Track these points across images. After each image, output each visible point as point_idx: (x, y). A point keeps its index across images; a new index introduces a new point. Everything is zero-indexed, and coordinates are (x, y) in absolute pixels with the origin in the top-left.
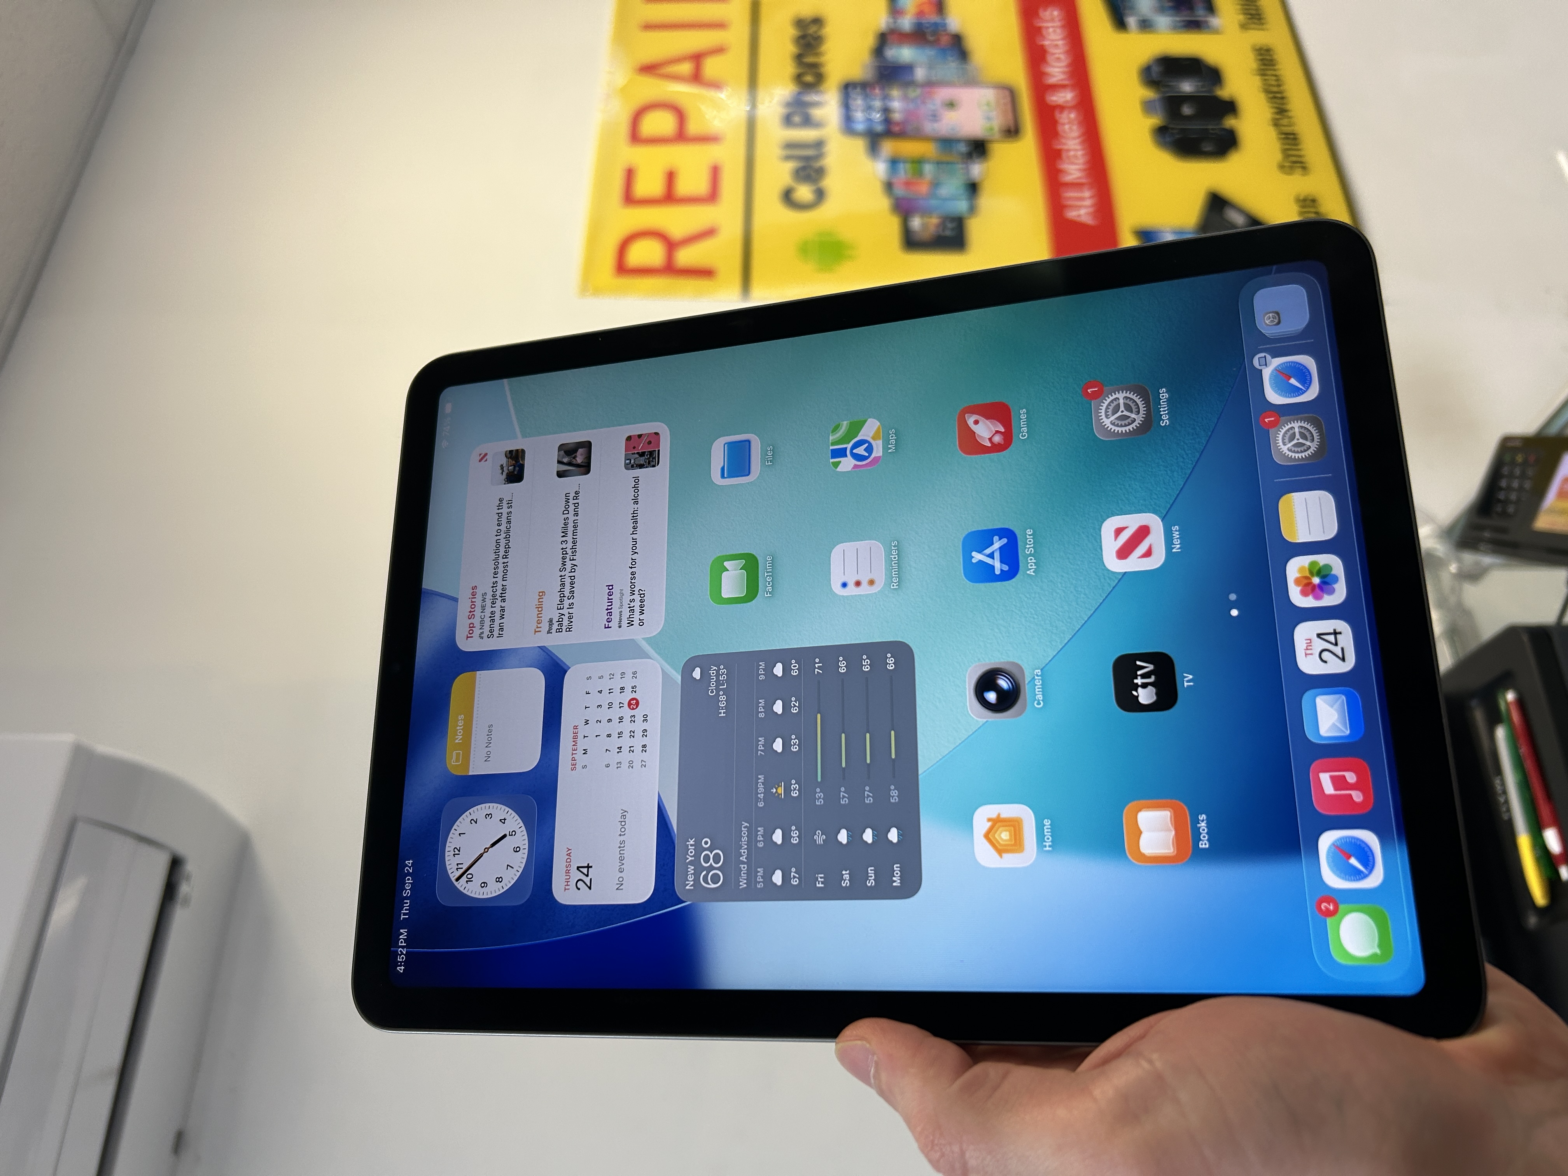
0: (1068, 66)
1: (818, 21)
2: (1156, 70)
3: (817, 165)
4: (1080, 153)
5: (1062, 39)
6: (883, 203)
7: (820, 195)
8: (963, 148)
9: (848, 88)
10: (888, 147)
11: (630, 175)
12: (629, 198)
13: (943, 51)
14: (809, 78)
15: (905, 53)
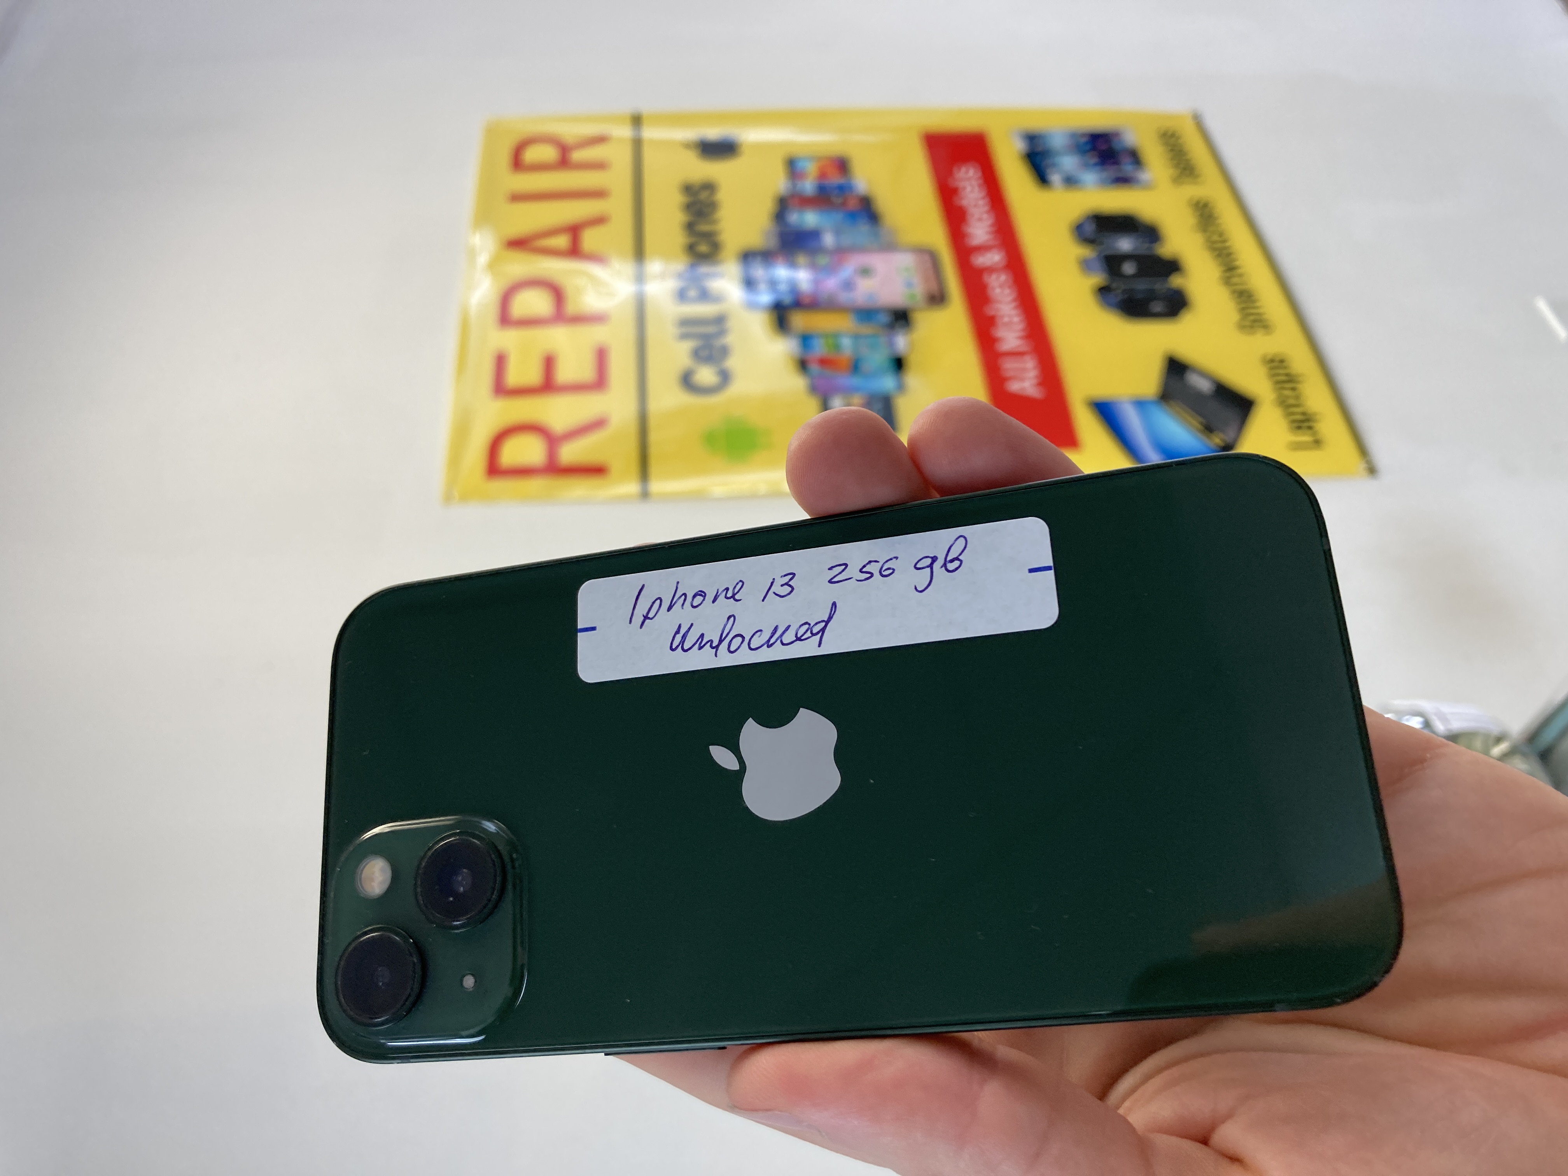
0: (992, 225)
1: (709, 187)
2: (1090, 228)
3: (718, 343)
4: (1016, 319)
5: (983, 198)
6: (797, 383)
7: (725, 377)
8: (884, 318)
9: (747, 257)
10: (799, 320)
11: (500, 361)
12: (501, 389)
13: (852, 216)
14: (703, 248)
15: (810, 219)
